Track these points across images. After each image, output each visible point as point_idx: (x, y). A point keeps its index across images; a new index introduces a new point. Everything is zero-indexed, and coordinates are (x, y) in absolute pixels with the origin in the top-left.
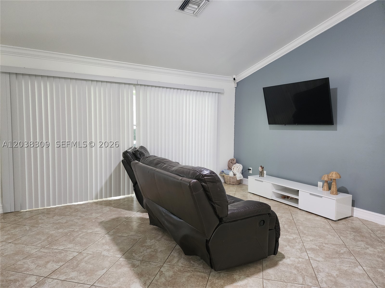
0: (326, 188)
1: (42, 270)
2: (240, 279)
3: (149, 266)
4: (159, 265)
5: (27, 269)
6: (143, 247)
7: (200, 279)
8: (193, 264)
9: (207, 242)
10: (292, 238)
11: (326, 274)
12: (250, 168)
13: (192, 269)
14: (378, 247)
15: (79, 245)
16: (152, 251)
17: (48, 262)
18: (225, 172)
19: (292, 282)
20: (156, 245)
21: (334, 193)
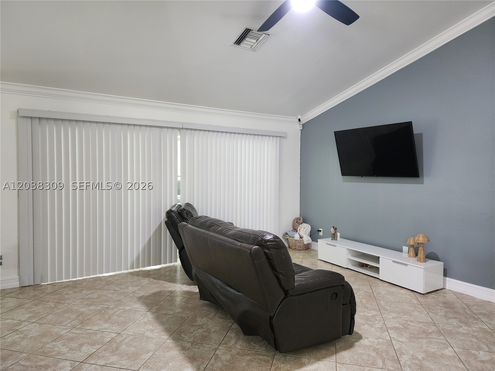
0: (412, 254)
1: (77, 354)
2: (309, 363)
3: (202, 349)
4: (214, 347)
5: (59, 353)
6: (193, 326)
7: (263, 363)
8: (254, 346)
9: (271, 318)
10: (371, 315)
11: (411, 357)
12: (320, 229)
13: (252, 352)
14: (473, 326)
15: (117, 325)
16: (204, 332)
17: (82, 345)
18: (290, 234)
19: (370, 366)
20: (208, 324)
21: (422, 260)
